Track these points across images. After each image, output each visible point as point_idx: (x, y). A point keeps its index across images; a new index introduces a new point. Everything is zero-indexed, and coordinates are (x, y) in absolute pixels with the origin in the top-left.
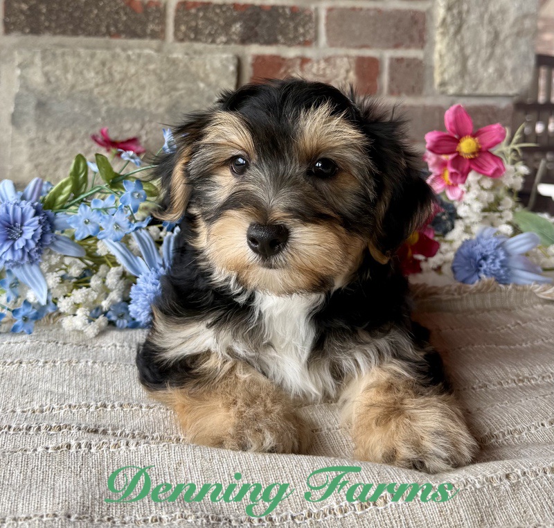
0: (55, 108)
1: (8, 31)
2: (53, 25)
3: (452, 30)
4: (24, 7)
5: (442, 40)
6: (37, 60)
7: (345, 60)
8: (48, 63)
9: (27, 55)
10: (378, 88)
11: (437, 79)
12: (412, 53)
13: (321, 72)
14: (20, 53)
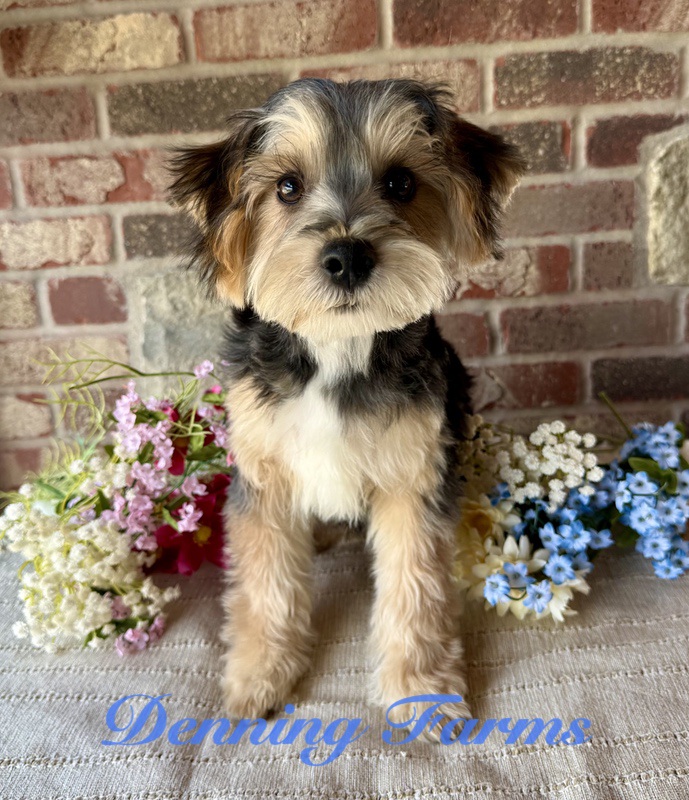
0: (185, 336)
1: (130, 256)
2: (176, 245)
3: (671, 203)
4: (144, 228)
5: (657, 215)
6: (161, 286)
7: (523, 253)
8: (173, 289)
9: (151, 281)
10: (570, 282)
11: (652, 268)
12: (617, 235)
13: (491, 271)
14: (143, 281)
